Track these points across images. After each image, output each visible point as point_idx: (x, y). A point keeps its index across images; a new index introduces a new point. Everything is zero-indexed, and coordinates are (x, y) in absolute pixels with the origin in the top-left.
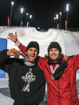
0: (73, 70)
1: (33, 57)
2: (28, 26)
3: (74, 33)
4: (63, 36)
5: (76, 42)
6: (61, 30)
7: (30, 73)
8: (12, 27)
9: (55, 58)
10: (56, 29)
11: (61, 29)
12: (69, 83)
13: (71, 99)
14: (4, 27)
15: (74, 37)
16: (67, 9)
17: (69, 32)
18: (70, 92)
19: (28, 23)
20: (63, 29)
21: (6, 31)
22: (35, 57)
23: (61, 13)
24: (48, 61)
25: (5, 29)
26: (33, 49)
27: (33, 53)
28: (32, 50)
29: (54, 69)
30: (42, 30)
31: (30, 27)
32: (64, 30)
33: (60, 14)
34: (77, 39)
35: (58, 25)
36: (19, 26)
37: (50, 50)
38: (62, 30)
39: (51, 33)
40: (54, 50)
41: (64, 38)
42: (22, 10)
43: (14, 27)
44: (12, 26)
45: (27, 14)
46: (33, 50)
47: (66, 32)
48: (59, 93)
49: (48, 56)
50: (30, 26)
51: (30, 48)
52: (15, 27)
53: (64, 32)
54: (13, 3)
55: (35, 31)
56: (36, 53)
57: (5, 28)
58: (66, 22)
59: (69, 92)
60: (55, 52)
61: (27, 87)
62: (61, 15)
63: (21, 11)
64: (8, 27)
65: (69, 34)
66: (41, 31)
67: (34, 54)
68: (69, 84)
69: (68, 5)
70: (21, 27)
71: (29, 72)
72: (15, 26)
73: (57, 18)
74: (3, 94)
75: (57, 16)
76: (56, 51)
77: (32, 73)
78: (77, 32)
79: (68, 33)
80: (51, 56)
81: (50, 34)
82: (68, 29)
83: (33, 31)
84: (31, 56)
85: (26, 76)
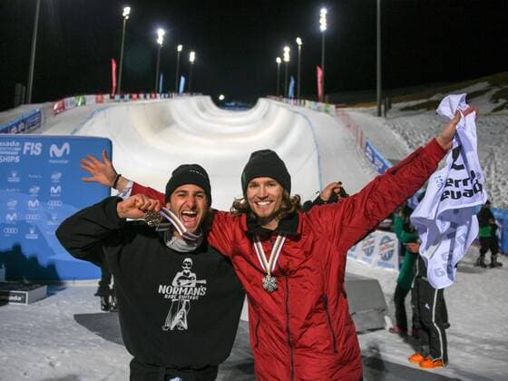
0: (337, 250)
1: (193, 219)
2: (185, 91)
3: (349, 113)
4: (310, 124)
5: (359, 144)
6: (302, 101)
7: (186, 272)
8: (127, 96)
9: (269, 212)
10: (284, 100)
11: (300, 99)
12: (321, 296)
13: (331, 351)
14: (99, 97)
15: (349, 126)
16: (323, 25)
17: (332, 107)
18: (326, 328)
19: (183, 80)
20: (310, 100)
21: (107, 111)
22: (200, 216)
23: (299, 41)
24: (246, 229)
25: (101, 105)
26: (190, 188)
27: (191, 204)
28: (184, 194)
29: (268, 253)
30: (233, 104)
31: (192, 94)
32: (312, 103)
33: (297, 45)
34: (362, 133)
35: (292, 83)
36: (150, 93)
37: (250, 185)
38: (307, 102)
39: (267, 113)
40: (262, 186)
41: (312, 129)
42: (161, 35)
43: (135, 96)
44: (126, 93)
45: (180, 48)
46: (191, 194)
47: (319, 108)
48: (288, 330)
49: (245, 204)
50: (192, 89)
51: (179, 189)
52: (138, 97)
53: (314, 110)
54: (127, 11)
55: (209, 110)
56: (201, 203)
57: (101, 102)
58: (320, 73)
59: (324, 325)
60: (265, 191)
61: (179, 316)
62: (300, 47)
63: (157, 37)
64: (113, 98)
65: (332, 116)
66: (230, 108)
67: (194, 208)
68: (322, 300)
69: (324, 12)
70: (158, 95)
71: (181, 270)
72: (138, 93)
73: (287, 58)
74: (103, 337)
75: (287, 50)
76: (272, 185)
77: (192, 271)
78: (361, 109)
79: (327, 112)
80: (254, 204)
81: (264, 116)
82: (327, 97)
83: (203, 109)
84: (186, 214)
85: (175, 283)
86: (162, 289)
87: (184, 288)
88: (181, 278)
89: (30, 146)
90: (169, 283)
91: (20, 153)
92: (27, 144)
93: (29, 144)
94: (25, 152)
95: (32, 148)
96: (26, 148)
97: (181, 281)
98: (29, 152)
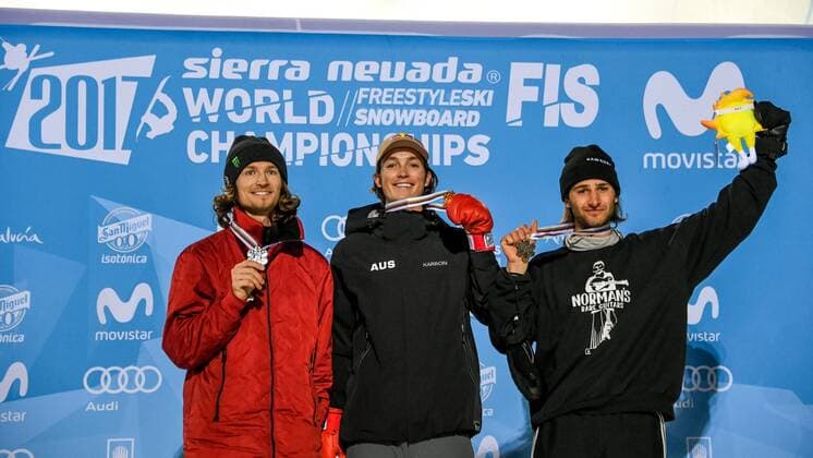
7: (599, 273)
77: (607, 271)
85: (588, 288)
86: (576, 301)
87: (601, 293)
88: (594, 281)
89: (540, 83)
90: (582, 291)
91: (492, 118)
92: (520, 71)
93: (533, 70)
94: (513, 113)
95: (551, 94)
96: (519, 95)
97: (595, 284)
98: (533, 110)
